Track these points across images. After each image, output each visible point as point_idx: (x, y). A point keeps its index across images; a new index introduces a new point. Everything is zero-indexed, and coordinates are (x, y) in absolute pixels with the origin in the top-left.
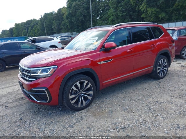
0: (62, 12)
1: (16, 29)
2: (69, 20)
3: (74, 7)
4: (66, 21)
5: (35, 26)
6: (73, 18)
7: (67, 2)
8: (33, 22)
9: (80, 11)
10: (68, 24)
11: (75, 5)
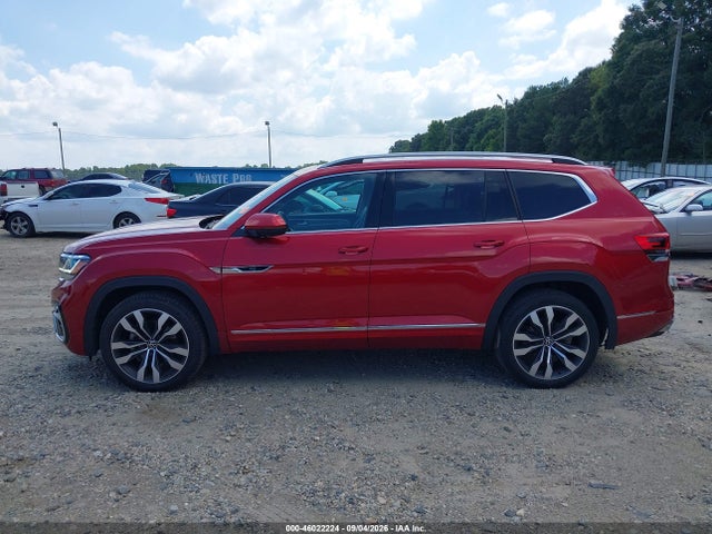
0: (593, 81)
1: (430, 139)
2: (605, 114)
3: (633, 64)
4: (595, 117)
5: (491, 132)
6: (622, 106)
7: (613, 43)
8: (486, 118)
9: (657, 77)
10: (599, 129)
11: (640, 55)
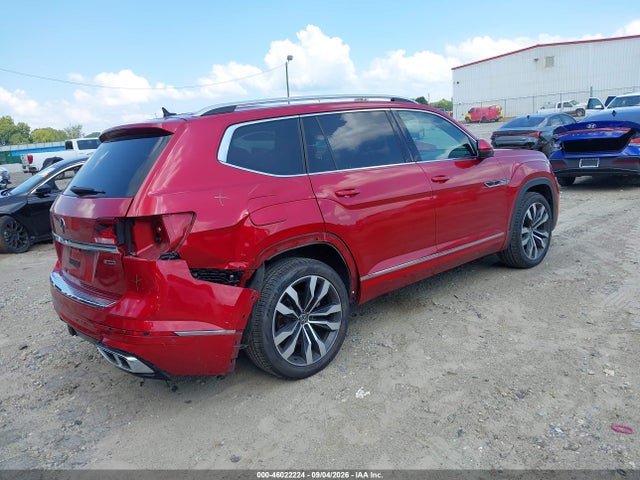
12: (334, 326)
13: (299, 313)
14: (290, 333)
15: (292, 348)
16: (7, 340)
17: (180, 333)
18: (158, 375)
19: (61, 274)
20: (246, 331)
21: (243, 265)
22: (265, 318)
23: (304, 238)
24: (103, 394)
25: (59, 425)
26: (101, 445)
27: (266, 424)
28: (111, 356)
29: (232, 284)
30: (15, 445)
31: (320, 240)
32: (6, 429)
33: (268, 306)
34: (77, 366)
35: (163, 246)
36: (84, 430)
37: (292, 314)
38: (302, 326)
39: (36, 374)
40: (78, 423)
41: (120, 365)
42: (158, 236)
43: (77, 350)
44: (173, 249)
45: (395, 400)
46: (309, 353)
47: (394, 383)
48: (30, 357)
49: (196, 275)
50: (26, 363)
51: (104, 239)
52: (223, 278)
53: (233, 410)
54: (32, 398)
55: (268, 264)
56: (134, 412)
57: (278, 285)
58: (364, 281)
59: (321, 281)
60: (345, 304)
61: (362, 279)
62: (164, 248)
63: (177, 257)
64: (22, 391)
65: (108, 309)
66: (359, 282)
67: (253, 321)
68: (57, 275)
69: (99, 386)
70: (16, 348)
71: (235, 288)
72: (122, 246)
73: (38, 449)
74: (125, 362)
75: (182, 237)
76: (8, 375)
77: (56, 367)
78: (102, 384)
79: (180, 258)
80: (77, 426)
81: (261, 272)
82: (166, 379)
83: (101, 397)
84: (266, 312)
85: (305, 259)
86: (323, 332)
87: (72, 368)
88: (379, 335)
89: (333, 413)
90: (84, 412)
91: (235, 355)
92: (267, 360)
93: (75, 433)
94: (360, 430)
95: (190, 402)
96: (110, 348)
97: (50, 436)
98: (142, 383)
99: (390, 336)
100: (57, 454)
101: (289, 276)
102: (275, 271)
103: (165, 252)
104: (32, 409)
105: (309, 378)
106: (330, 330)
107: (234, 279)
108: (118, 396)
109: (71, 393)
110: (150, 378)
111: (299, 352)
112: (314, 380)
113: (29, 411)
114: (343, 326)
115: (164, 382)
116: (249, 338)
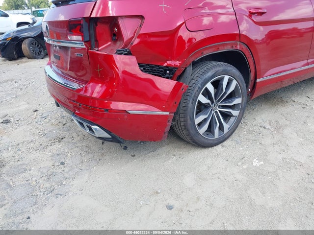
12: (235, 113)
13: (212, 102)
14: (206, 116)
15: (206, 127)
16: (27, 105)
17: (131, 112)
18: (114, 139)
19: (51, 67)
20: (176, 113)
21: (177, 63)
22: (190, 105)
23: (224, 45)
24: (78, 145)
25: (51, 163)
26: (75, 182)
27: (189, 180)
28: (81, 124)
29: (168, 78)
30: (23, 175)
31: (234, 48)
32: (19, 163)
33: (193, 96)
34: (64, 125)
35: (118, 43)
36: (66, 170)
37: (208, 103)
38: (213, 112)
39: (41, 127)
40: (63, 164)
41: (88, 131)
42: (115, 35)
43: (64, 115)
44: (126, 46)
45: (285, 170)
46: (217, 131)
47: (280, 157)
48: (38, 117)
49: (142, 69)
50: (36, 120)
51: (74, 36)
52: (162, 73)
53: (163, 165)
54: (37, 143)
55: (195, 64)
56: (98, 160)
57: (201, 81)
58: (259, 82)
59: (231, 80)
60: (245, 98)
61: (258, 80)
62: (119, 45)
63: (129, 53)
64: (32, 138)
65: (79, 91)
66: (255, 83)
67: (181, 107)
68: (49, 67)
69: (77, 139)
70: (31, 111)
71: (170, 81)
72: (88, 43)
73: (36, 180)
74: (91, 129)
75: (133, 37)
76: (25, 127)
77: (52, 125)
78: (79, 138)
79: (131, 54)
80: (61, 166)
81: (190, 70)
82: (119, 142)
83: (77, 147)
84: (191, 100)
85: (222, 63)
86: (227, 116)
87: (61, 125)
88: (260, 121)
89: (239, 177)
90: (67, 156)
91: (167, 129)
92: (189, 134)
93: (60, 171)
94: (264, 193)
95: (134, 156)
96: (80, 119)
97: (45, 171)
98: (103, 143)
99: (268, 122)
100: (48, 185)
101: (210, 74)
102: (199, 70)
103: (120, 49)
104: (36, 150)
105: (215, 147)
106: (232, 116)
107: (169, 74)
108: (88, 147)
109: (59, 142)
110: (108, 141)
111: (210, 130)
112: (219, 148)
113: (34, 152)
114: (242, 113)
115: (118, 145)
116: (177, 118)
